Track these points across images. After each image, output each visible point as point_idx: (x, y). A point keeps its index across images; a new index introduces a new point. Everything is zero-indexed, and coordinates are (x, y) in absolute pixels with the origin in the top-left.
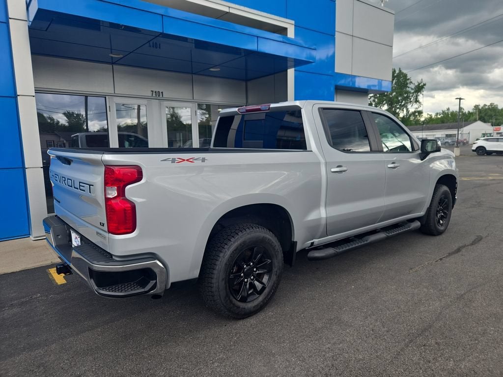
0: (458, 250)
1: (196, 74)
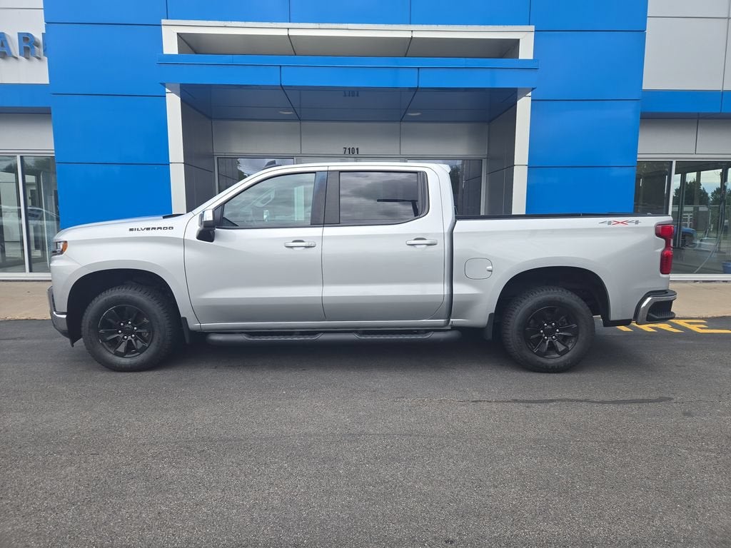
1: (405, 121)
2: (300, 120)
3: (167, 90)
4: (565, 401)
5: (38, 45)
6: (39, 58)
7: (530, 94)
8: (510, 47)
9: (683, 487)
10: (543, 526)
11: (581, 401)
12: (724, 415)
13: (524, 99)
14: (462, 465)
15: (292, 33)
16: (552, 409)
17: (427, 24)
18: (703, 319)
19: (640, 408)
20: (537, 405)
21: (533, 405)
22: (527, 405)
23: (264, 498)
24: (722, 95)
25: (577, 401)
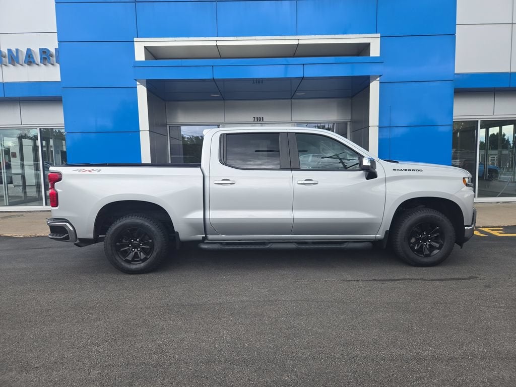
1: (294, 99)
2: (224, 100)
3: (138, 83)
4: (407, 279)
5: (51, 56)
6: (53, 64)
7: (378, 79)
8: (364, 49)
9: (482, 328)
10: (393, 350)
11: (418, 280)
12: (512, 287)
13: (375, 82)
14: (342, 317)
15: (219, 43)
16: (398, 285)
17: (308, 35)
18: (501, 227)
19: (456, 283)
20: (389, 282)
21: (387, 282)
22: (382, 282)
23: (221, 337)
24: (510, 75)
25: (415, 279)
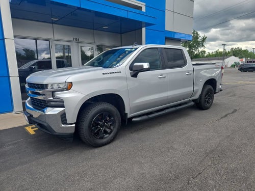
0: (226, 116)
2: (52, 23)
